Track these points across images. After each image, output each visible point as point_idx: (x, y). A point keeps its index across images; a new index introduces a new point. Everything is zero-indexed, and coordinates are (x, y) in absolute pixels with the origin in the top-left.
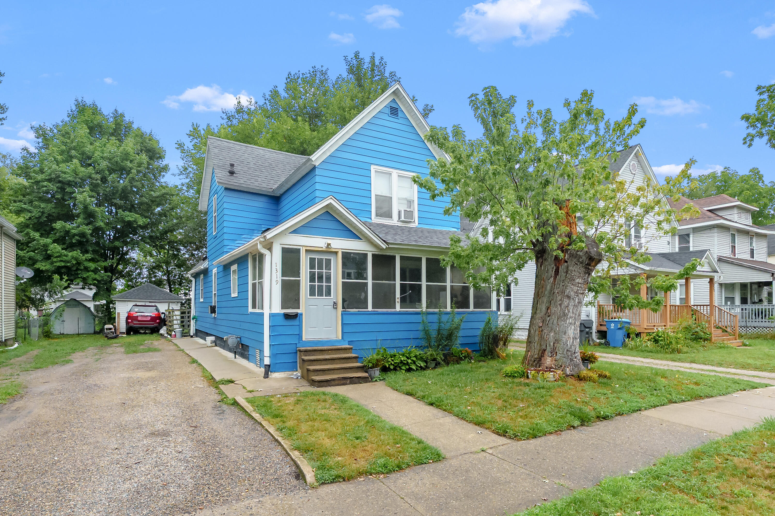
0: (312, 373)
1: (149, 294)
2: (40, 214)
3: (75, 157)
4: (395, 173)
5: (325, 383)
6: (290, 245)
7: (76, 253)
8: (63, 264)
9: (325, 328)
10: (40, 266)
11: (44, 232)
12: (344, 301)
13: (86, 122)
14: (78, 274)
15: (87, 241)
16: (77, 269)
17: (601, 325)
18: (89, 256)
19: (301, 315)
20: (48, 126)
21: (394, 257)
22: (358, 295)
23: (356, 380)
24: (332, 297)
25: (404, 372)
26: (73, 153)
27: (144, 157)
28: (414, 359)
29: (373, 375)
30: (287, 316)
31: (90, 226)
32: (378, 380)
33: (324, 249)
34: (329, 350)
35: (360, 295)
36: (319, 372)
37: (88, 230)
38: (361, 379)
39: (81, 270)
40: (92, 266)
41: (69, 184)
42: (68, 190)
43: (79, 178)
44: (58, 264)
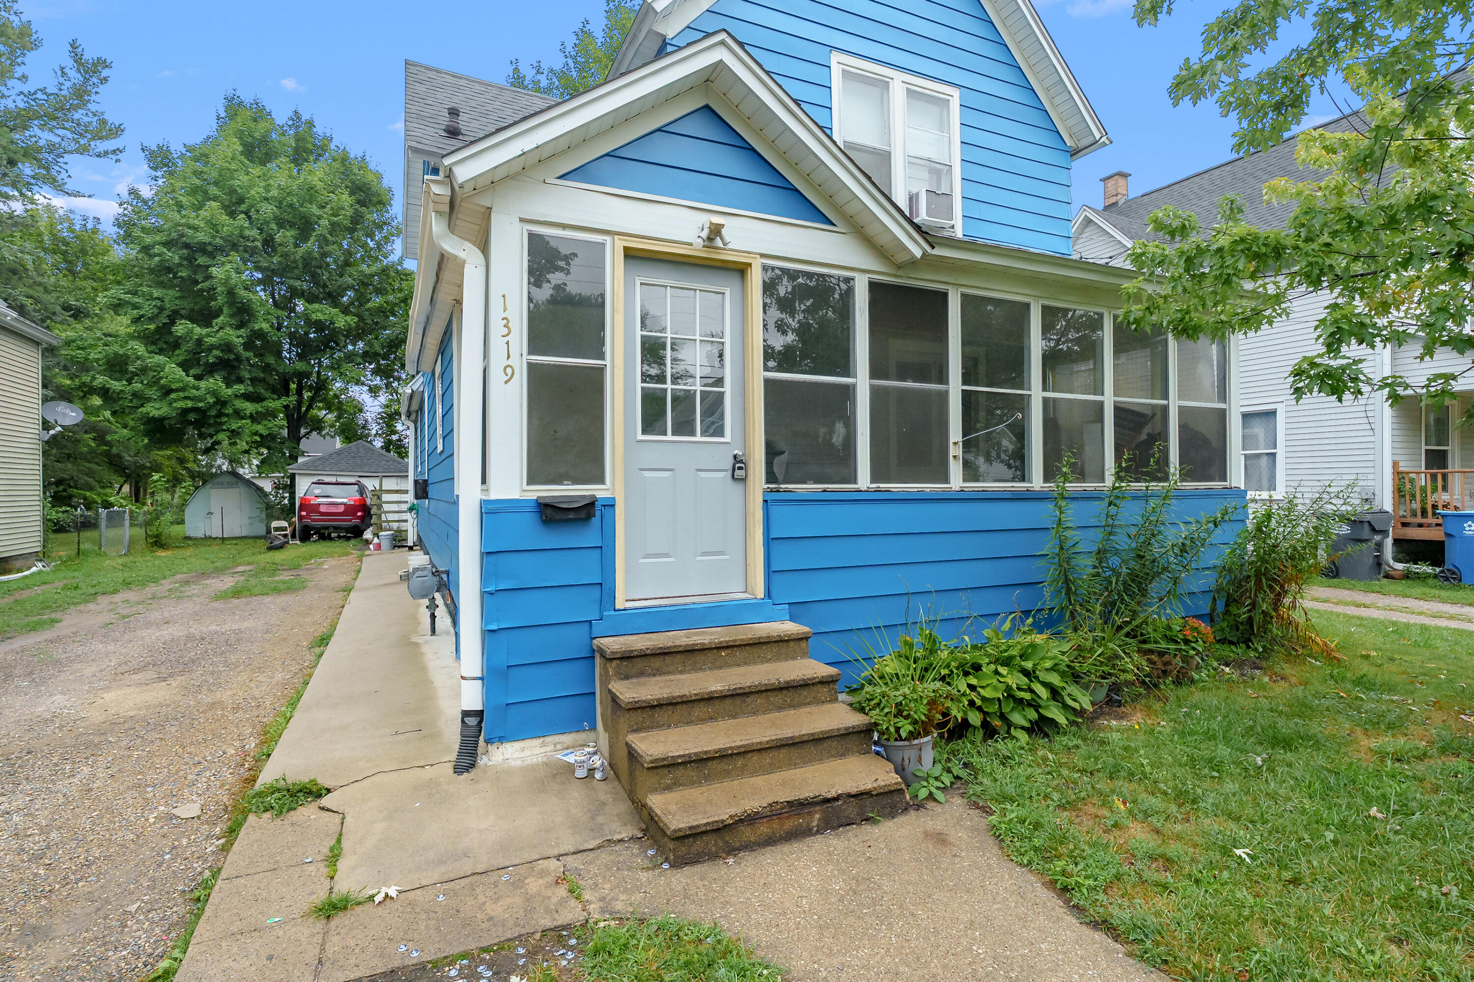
0: (652, 780)
1: (359, 461)
2: (156, 311)
3: (215, 199)
4: (898, 82)
5: (712, 843)
6: (564, 226)
7: (215, 382)
8: (190, 404)
9: (704, 554)
10: (149, 409)
11: (165, 346)
12: (772, 452)
13: (240, 134)
14: (221, 424)
15: (238, 359)
16: (220, 415)
17: (1404, 525)
18: (240, 388)
19: (610, 505)
20: (176, 147)
21: (943, 297)
22: (822, 430)
23: (851, 810)
24: (727, 438)
25: (1023, 737)
26: (213, 190)
27: (346, 199)
28: (1055, 679)
29: (911, 768)
30: (549, 512)
31: (242, 332)
32: (939, 795)
33: (697, 249)
34: (719, 648)
35: (831, 432)
36: (679, 772)
37: (236, 337)
38: (868, 802)
39: (228, 415)
40: (249, 407)
41: (202, 249)
42: (202, 260)
43: (221, 238)
44: (181, 404)
